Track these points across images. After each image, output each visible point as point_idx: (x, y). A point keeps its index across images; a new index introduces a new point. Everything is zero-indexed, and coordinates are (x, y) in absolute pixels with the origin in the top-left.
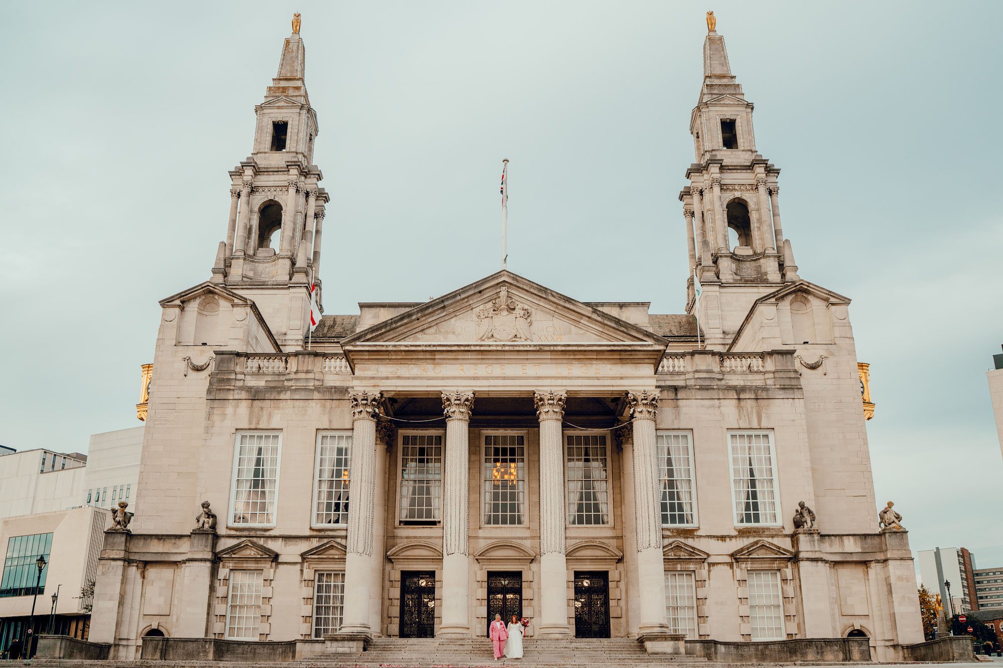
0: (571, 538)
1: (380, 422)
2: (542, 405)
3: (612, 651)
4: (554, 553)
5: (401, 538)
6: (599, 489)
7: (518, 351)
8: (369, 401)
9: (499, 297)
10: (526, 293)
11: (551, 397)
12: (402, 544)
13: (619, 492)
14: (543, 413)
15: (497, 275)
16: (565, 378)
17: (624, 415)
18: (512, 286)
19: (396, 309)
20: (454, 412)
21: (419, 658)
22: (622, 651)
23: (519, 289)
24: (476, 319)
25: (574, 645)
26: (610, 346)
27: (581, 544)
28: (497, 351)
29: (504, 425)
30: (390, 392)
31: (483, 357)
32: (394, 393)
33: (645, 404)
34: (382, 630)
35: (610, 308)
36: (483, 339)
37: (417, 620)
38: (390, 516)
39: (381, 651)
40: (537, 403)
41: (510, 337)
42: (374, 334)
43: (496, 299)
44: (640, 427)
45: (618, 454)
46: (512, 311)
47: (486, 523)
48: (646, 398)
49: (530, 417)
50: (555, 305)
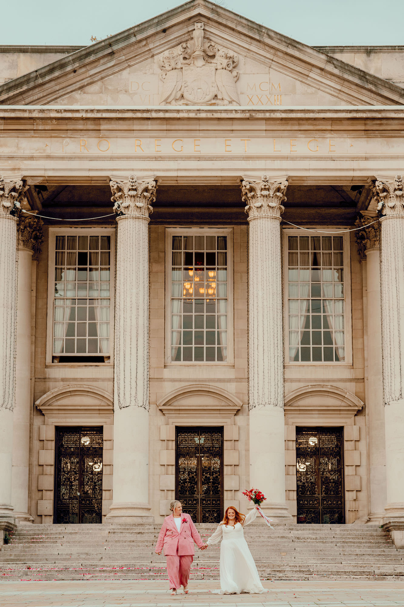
0: (292, 381)
1: (23, 218)
2: (253, 197)
3: (347, 542)
4: (267, 406)
5: (55, 380)
6: (331, 312)
7: (219, 119)
8: (7, 191)
9: (192, 38)
10: (231, 32)
11: (265, 186)
12: (56, 390)
13: (360, 316)
14: (255, 209)
15: (188, 6)
16: (286, 158)
17: (369, 209)
18: (210, 22)
19: (43, 55)
20: (128, 207)
21: (82, 554)
22: (360, 543)
23: (221, 27)
24: (158, 71)
25: (294, 533)
26: (351, 111)
27: (306, 389)
28: (189, 119)
29: (198, 221)
30: (36, 178)
31: (169, 127)
32: (42, 178)
33: (400, 196)
34: (29, 509)
35: (353, 55)
36: (168, 101)
37: (79, 494)
38: (39, 350)
39: (29, 542)
40: (246, 194)
41: (208, 98)
42: (11, 94)
43: (187, 41)
44: (391, 229)
45: (360, 262)
46: (210, 60)
47: (174, 358)
48: (400, 187)
49: (235, 210)
50: (272, 51)
